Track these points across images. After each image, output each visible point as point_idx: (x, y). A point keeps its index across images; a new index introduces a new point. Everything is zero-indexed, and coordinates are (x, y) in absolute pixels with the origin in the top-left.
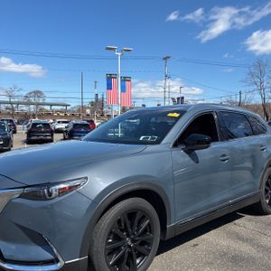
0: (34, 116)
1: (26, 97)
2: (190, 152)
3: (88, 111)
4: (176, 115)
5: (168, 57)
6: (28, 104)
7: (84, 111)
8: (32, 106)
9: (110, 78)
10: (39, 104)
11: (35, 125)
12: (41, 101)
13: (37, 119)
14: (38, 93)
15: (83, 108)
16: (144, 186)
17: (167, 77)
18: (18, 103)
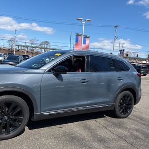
1: (41, 44)
5: (118, 26)
6: (41, 48)
8: (43, 50)
9: (78, 36)
10: (47, 48)
12: (48, 47)
14: (47, 43)
17: (116, 38)
18: (36, 47)
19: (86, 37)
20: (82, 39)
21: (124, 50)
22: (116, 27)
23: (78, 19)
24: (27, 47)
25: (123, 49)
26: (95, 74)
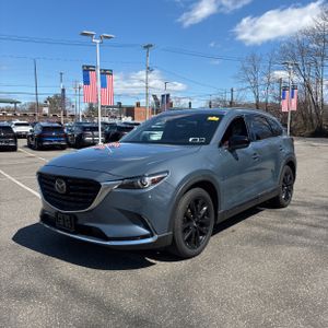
3: (46, 110)
4: (215, 119)
7: (40, 110)
9: (87, 70)
17: (149, 70)
19: (105, 73)
21: (168, 96)
22: (147, 47)
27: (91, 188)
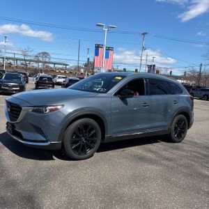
0: (41, 72)
1: (37, 56)
2: (123, 99)
3: (82, 71)
4: (120, 78)
5: (146, 33)
6: (38, 62)
7: (79, 71)
8: (40, 64)
10: (46, 62)
11: (41, 78)
12: (47, 60)
13: (43, 74)
14: (45, 54)
15: (78, 68)
16: (93, 113)
17: (144, 49)
18: (30, 61)
19: (108, 49)
20: (103, 51)
21: (154, 66)
22: (144, 34)
23: (98, 25)
24: (17, 60)
25: (153, 64)
26: (154, 97)
27: (18, 110)
